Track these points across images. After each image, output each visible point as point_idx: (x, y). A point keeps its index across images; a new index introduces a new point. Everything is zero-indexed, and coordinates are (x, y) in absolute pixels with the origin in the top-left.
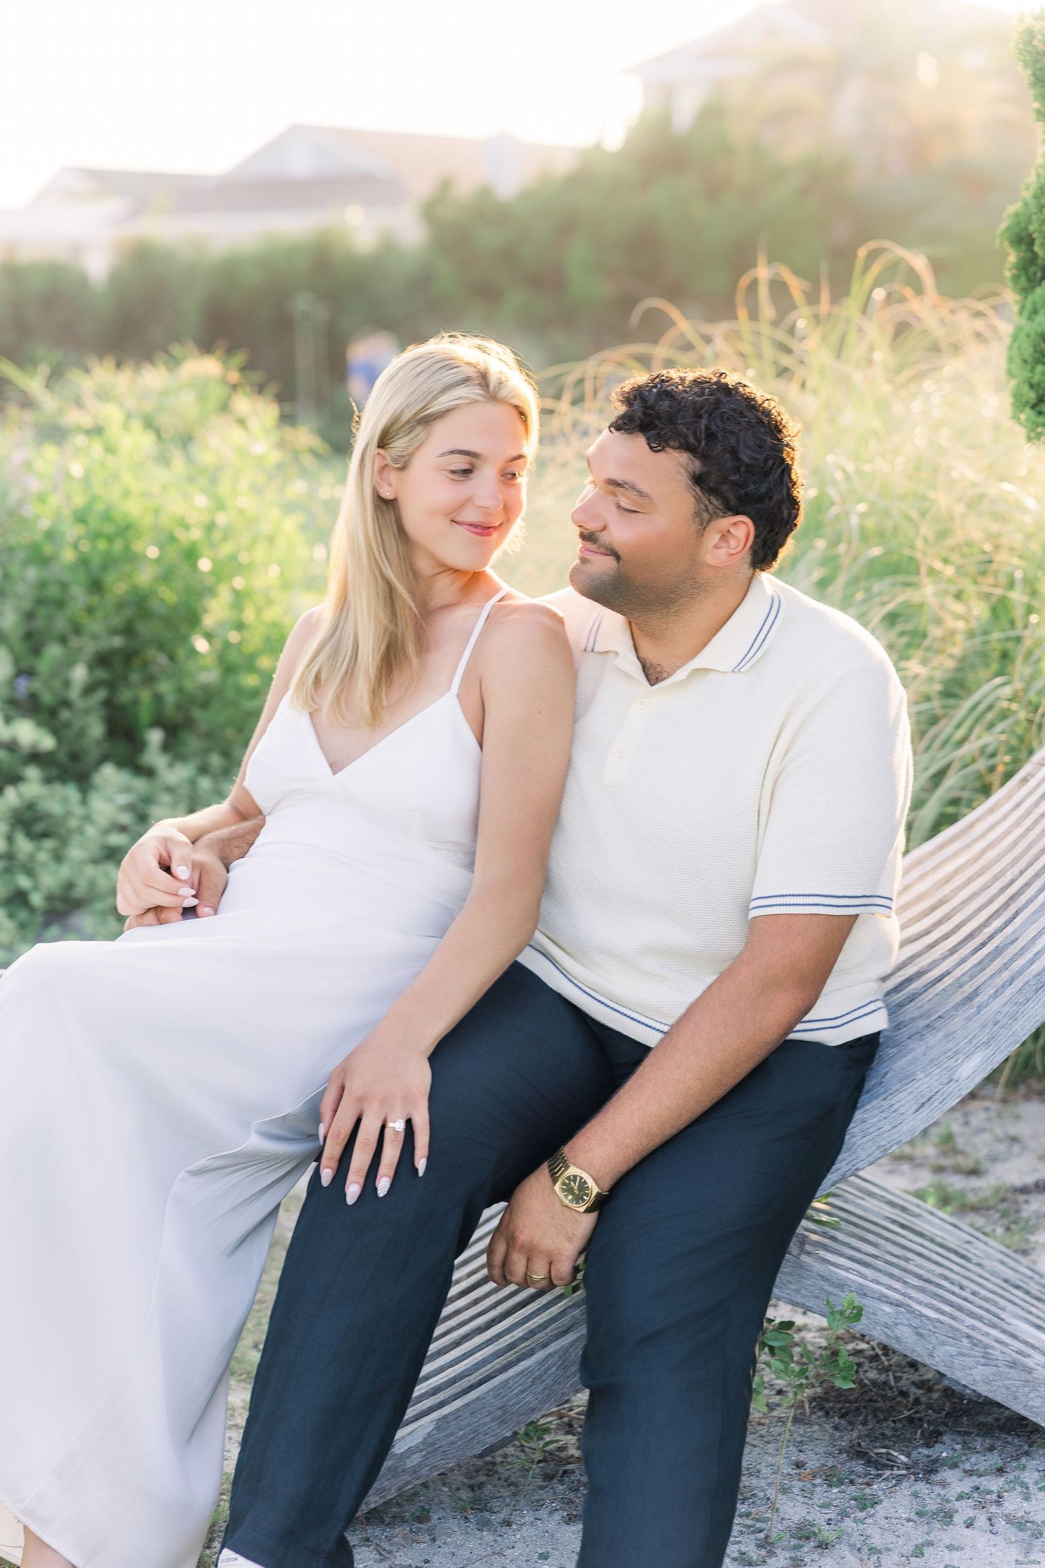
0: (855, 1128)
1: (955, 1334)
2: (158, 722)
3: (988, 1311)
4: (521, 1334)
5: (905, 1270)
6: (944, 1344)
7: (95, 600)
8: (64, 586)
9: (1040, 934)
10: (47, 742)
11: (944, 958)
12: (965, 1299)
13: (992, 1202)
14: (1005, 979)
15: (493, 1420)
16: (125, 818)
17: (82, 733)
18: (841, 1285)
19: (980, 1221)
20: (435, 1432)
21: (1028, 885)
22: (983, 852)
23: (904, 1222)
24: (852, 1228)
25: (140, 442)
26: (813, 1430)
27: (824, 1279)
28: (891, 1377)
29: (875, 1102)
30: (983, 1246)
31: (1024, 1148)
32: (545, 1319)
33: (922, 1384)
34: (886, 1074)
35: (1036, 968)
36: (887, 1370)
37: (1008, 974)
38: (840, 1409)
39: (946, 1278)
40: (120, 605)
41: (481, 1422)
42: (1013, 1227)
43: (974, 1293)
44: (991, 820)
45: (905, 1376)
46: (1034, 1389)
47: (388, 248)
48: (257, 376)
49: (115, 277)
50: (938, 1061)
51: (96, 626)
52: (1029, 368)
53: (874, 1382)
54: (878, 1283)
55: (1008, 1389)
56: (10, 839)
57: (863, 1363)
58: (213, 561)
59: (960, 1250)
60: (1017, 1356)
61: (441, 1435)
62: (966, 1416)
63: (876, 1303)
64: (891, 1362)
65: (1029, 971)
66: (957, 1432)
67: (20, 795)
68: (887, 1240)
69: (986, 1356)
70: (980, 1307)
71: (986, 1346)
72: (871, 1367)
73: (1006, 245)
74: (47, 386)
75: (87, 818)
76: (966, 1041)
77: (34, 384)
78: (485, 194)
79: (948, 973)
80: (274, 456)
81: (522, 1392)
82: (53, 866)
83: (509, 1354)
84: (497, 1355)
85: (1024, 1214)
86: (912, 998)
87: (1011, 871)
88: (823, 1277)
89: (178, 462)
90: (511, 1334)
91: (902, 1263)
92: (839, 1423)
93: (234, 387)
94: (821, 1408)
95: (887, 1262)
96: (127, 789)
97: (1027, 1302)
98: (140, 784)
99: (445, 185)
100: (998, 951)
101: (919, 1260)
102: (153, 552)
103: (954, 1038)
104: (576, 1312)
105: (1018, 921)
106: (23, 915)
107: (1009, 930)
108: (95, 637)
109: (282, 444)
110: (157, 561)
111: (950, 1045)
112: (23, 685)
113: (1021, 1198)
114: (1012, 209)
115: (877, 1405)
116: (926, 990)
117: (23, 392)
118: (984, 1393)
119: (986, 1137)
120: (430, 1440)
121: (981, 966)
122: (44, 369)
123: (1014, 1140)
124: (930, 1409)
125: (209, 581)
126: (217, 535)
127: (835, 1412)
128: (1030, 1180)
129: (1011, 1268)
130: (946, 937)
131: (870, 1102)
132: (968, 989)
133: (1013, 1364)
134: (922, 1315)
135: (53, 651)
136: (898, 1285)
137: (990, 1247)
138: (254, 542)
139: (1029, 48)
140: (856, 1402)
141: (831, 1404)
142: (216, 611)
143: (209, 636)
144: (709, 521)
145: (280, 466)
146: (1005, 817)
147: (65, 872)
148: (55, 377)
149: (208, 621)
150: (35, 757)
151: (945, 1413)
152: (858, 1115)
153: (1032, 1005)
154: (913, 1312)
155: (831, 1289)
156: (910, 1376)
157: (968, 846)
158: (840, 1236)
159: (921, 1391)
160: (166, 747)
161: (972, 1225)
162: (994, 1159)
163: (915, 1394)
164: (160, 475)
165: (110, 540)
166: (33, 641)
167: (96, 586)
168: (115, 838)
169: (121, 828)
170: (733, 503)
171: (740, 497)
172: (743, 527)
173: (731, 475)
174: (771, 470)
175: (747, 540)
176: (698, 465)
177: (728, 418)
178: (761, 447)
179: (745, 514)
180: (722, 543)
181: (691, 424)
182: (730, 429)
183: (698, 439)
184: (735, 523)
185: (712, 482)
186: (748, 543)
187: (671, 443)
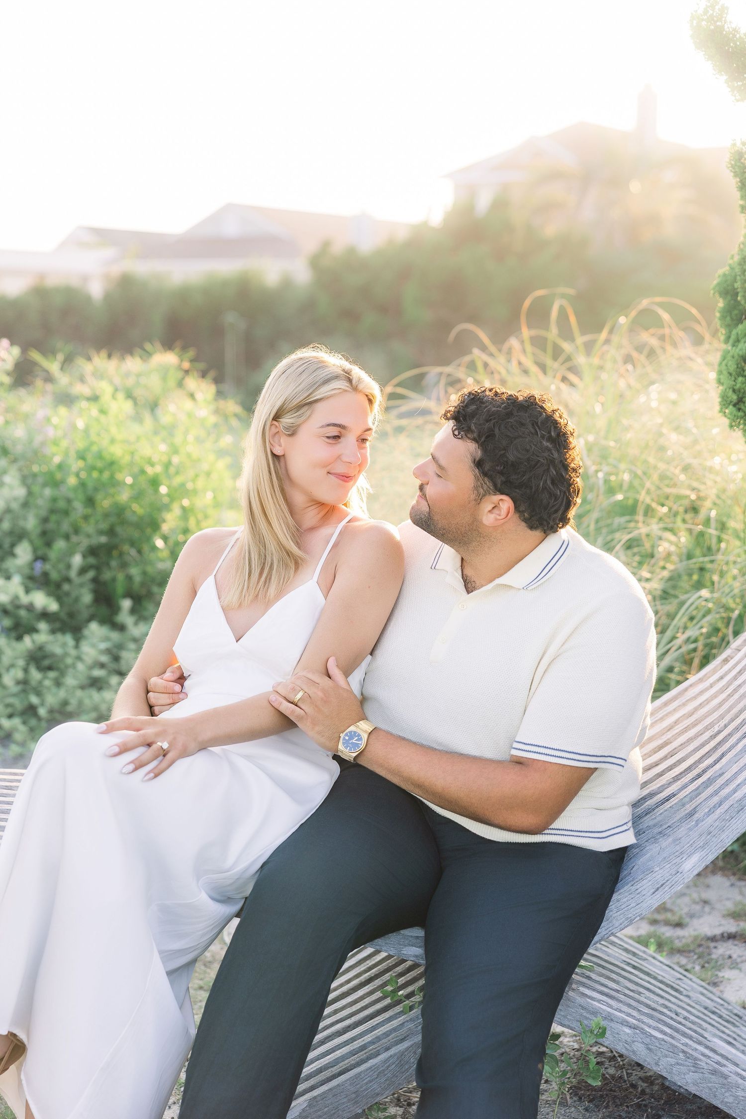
0: (612, 905)
1: (674, 1050)
2: (129, 594)
3: (695, 1032)
4: (370, 1039)
5: (639, 1001)
6: (666, 1056)
7: (89, 511)
8: (69, 501)
9: (740, 771)
10: (54, 606)
11: (670, 784)
12: (680, 1023)
13: (692, 948)
14: (716, 802)
15: (349, 1101)
16: (104, 659)
17: (77, 600)
18: (595, 1013)
19: (684, 961)
20: (308, 1108)
21: (730, 735)
22: (696, 709)
23: (636, 964)
24: (601, 970)
25: (123, 406)
26: (571, 1111)
27: (583, 1008)
28: (625, 1073)
29: (626, 888)
30: (690, 982)
31: (713, 909)
32: (388, 1029)
33: (646, 1079)
34: (633, 867)
35: (739, 795)
36: (621, 1068)
37: (718, 798)
38: (589, 1095)
39: (666, 1007)
40: (106, 515)
41: (340, 1102)
42: (706, 965)
43: (685, 1018)
44: (701, 687)
45: (634, 1073)
46: (728, 1090)
47: (287, 284)
48: (202, 366)
49: (108, 297)
50: (669, 859)
51: (89, 528)
52: (733, 379)
53: (613, 1077)
54: (620, 1011)
55: (710, 1089)
56: (26, 670)
57: (604, 1061)
58: (169, 487)
59: (675, 986)
60: (716, 1066)
61: (312, 1110)
62: (678, 1104)
63: (619, 1026)
64: (625, 1062)
65: (733, 797)
66: (671, 1115)
67: (33, 642)
68: (625, 978)
69: (695, 1065)
70: (690, 1029)
71: (696, 1059)
72: (610, 1065)
73: (717, 295)
74: (62, 369)
75: (79, 658)
76: (688, 845)
77: (54, 367)
78: (351, 251)
79: (673, 795)
80: (213, 419)
81: (370, 1081)
82: (54, 690)
83: (361, 1053)
84: (353, 1053)
85: (714, 956)
86: (648, 812)
87: (718, 725)
88: (582, 1007)
89: (148, 420)
90: (362, 1039)
91: (636, 996)
92: (589, 1106)
93: (187, 372)
94: (576, 1095)
95: (625, 995)
96: (107, 639)
97: (721, 1024)
98: (115, 636)
99: (326, 245)
100: (710, 781)
101: (647, 993)
102: (129, 480)
103: (680, 843)
104: (411, 1025)
105: (724, 761)
106: (33, 722)
107: (718, 766)
108: (89, 536)
109: (217, 411)
110: (131, 486)
111: (678, 848)
112: (39, 566)
113: (712, 945)
114: (721, 272)
115: (615, 1094)
116: (657, 807)
117: (47, 371)
118: (693, 1092)
119: (686, 900)
120: (304, 1114)
121: (698, 792)
122: (60, 357)
123: (706, 902)
124: (652, 1098)
125: (166, 500)
126: (172, 470)
127: (585, 1098)
128: (717, 931)
129: (709, 998)
130: (670, 768)
131: (623, 887)
132: (689, 808)
133: (714, 1072)
134: (651, 1036)
135: (60, 544)
136: (635, 1013)
137: (694, 982)
138: (197, 476)
139: (738, 164)
140: (600, 1091)
141: (582, 1092)
142: (170, 521)
143: (165, 538)
144: (484, 496)
145: (216, 425)
146: (711, 686)
147: (62, 694)
148: (68, 360)
149: (165, 528)
150: (45, 615)
151: (663, 1102)
152: (615, 897)
153: (735, 821)
154: (646, 1033)
155: (588, 1016)
156: (638, 1073)
157: (684, 704)
158: (593, 976)
159: (646, 1085)
160: (133, 611)
161: (678, 963)
162: (692, 916)
163: (641, 1086)
164: (136, 429)
165: (101, 472)
166: (47, 538)
167: (90, 502)
168: (98, 673)
169: (102, 666)
170: (499, 485)
171: (504, 483)
172: (506, 503)
173: (498, 466)
174: (533, 468)
175: (508, 513)
176: (479, 454)
177: (512, 426)
178: (527, 451)
179: (507, 495)
180: (496, 511)
181: (480, 425)
182: (509, 434)
183: (479, 436)
184: (501, 500)
185: (487, 467)
186: (509, 515)
187: (468, 435)
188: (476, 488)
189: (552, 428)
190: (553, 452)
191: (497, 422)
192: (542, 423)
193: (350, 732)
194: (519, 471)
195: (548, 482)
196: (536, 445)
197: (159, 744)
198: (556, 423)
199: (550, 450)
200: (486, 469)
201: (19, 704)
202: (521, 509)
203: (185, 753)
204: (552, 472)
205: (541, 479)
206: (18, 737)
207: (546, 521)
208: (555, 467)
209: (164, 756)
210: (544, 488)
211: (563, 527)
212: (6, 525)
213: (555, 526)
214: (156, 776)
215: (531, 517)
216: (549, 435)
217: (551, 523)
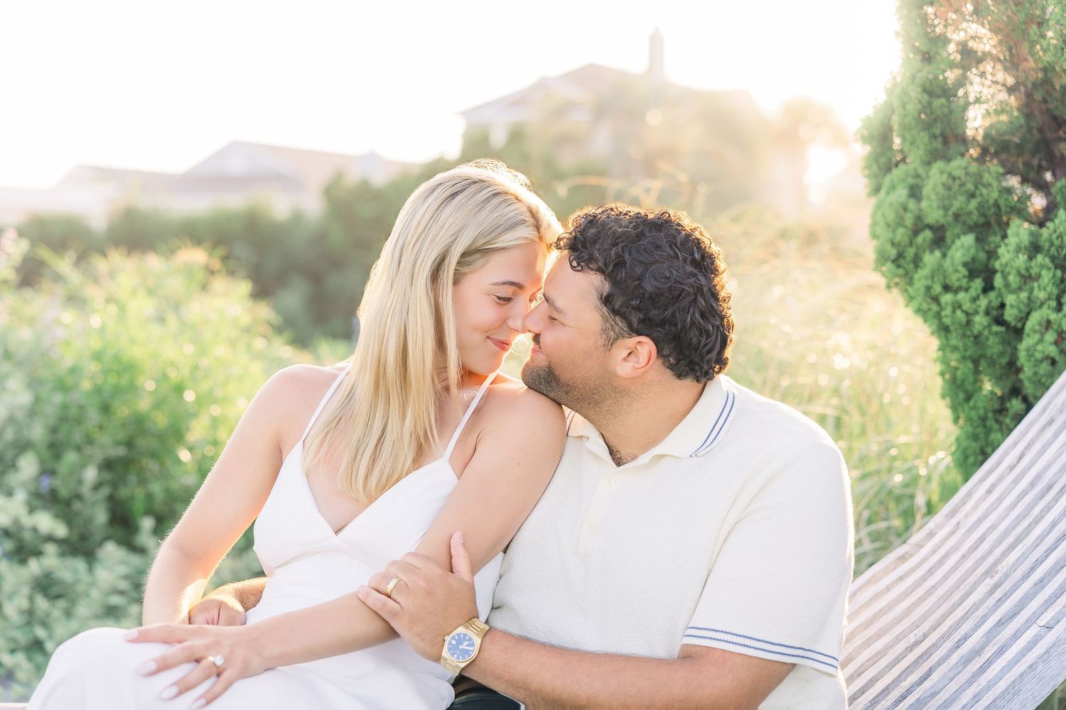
2: (149, 512)
7: (105, 419)
8: (82, 408)
10: (61, 530)
16: (124, 585)
17: (89, 521)
25: (143, 306)
40: (124, 425)
47: (298, 216)
48: (231, 266)
51: (104, 439)
56: (31, 599)
58: (195, 394)
67: (40, 567)
74: (74, 267)
75: (93, 584)
77: (64, 265)
80: (245, 319)
89: (172, 321)
93: (214, 272)
98: (135, 560)
102: (150, 386)
106: (38, 657)
108: (104, 447)
109: (250, 313)
110: (153, 393)
112: (46, 482)
117: (55, 271)
125: (192, 409)
126: (199, 375)
135: (71, 457)
138: (227, 380)
142: (197, 431)
143: (191, 449)
144: (616, 340)
145: (248, 328)
148: (80, 260)
149: (191, 438)
150: (50, 538)
160: (155, 531)
164: (158, 330)
165: (119, 374)
166: (55, 449)
167: (106, 409)
168: (116, 600)
169: (122, 593)
170: (635, 325)
171: (641, 321)
172: (646, 346)
173: (632, 300)
174: (677, 300)
175: (650, 358)
176: (607, 288)
177: (645, 250)
178: (668, 278)
179: (647, 336)
180: (632, 358)
181: (605, 250)
182: (642, 259)
183: (606, 265)
184: (639, 342)
185: (617, 304)
186: (651, 361)
187: (591, 266)
188: (604, 331)
189: (695, 248)
190: (700, 277)
191: (626, 246)
192: (682, 244)
193: (459, 635)
194: (659, 304)
195: (697, 316)
196: (677, 271)
197: (211, 659)
198: (698, 243)
199: (695, 275)
200: (617, 307)
201: (22, 637)
202: (665, 353)
203: (246, 673)
204: (701, 303)
205: (688, 313)
206: (21, 675)
207: (698, 365)
208: (703, 295)
209: (219, 675)
210: (693, 323)
211: (720, 369)
212: (9, 435)
213: (711, 371)
214: (208, 702)
215: (678, 361)
216: (691, 257)
217: (706, 367)
